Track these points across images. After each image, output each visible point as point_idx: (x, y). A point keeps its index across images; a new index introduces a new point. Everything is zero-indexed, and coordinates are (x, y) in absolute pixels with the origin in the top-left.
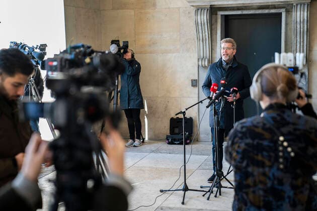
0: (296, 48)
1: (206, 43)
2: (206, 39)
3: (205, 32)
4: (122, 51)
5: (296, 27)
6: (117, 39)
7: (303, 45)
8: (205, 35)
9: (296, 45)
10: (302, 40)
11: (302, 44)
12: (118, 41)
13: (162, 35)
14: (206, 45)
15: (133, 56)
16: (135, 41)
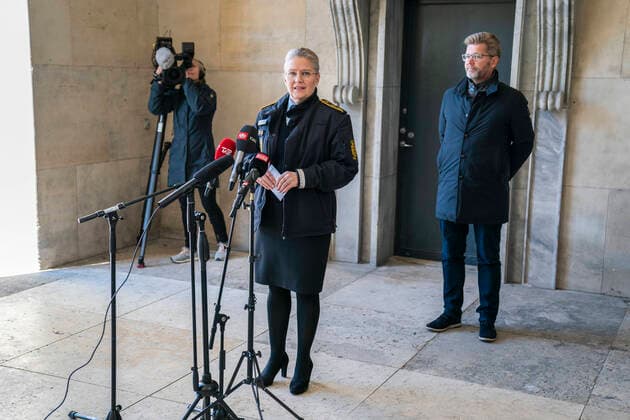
0: (544, 70)
1: (353, 52)
2: (353, 45)
3: (351, 28)
4: (180, 63)
5: (545, 22)
6: (167, 36)
7: (560, 65)
8: (352, 36)
9: (544, 65)
10: (556, 54)
11: (556, 63)
12: (170, 40)
13: (271, 34)
14: (354, 58)
15: (202, 75)
16: (220, 45)
